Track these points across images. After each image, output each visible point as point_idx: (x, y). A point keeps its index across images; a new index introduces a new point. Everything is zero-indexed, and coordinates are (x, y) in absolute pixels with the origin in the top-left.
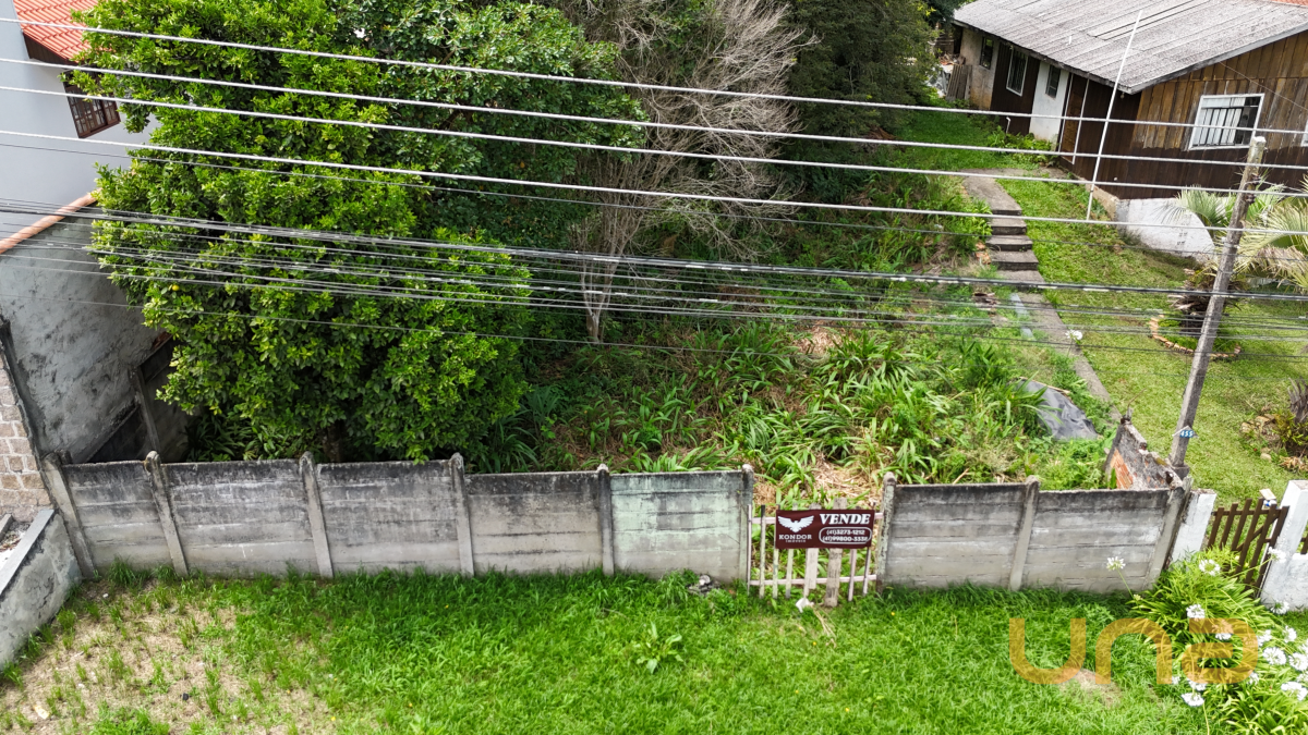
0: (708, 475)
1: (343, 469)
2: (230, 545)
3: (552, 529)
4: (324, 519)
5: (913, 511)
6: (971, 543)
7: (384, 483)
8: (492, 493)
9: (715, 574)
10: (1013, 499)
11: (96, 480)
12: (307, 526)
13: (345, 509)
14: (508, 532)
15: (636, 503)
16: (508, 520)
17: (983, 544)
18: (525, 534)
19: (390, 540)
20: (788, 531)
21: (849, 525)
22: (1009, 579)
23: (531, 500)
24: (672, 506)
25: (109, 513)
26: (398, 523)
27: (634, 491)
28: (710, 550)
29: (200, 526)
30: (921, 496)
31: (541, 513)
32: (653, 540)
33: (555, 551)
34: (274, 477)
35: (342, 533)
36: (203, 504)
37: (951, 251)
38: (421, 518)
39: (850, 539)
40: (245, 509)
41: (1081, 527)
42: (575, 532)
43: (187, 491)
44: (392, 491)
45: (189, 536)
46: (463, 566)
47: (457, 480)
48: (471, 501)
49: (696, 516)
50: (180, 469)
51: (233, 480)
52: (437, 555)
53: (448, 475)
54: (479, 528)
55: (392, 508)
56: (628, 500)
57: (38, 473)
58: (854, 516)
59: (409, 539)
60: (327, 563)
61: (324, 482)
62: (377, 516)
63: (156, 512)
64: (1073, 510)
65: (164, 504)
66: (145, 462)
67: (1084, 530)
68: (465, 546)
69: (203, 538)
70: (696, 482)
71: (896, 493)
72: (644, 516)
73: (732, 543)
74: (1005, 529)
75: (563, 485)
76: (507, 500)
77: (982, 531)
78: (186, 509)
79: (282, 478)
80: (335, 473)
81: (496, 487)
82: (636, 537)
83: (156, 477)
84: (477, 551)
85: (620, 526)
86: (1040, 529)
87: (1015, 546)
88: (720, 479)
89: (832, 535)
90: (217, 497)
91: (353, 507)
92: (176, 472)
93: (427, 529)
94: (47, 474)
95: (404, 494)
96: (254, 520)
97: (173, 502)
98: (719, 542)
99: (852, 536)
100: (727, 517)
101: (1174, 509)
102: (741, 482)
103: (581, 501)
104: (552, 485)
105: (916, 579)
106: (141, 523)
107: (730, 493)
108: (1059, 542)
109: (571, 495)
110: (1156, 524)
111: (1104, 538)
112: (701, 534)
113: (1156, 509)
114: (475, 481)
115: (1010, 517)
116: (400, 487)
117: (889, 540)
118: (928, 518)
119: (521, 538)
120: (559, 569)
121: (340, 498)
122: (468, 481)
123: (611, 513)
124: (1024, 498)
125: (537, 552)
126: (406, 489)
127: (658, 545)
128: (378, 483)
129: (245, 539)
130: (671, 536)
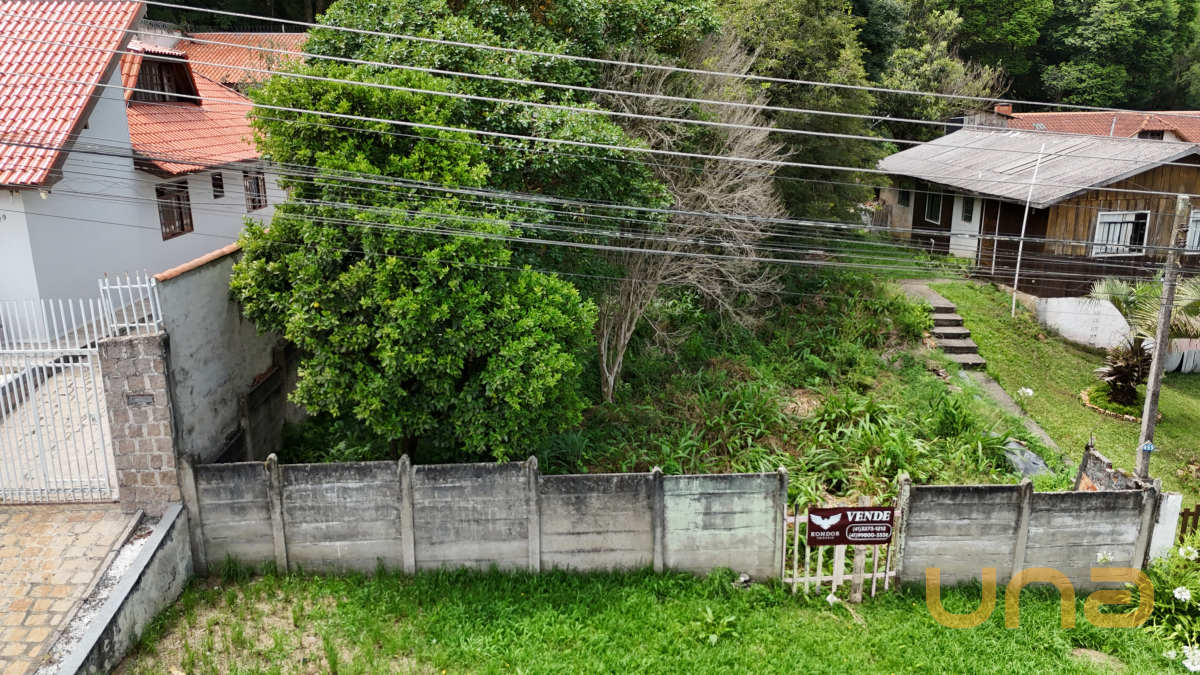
0: (748, 477)
1: (435, 470)
2: (327, 543)
3: (611, 528)
4: (414, 517)
5: (926, 510)
6: (976, 542)
7: (469, 483)
8: (561, 492)
9: (753, 572)
10: (1011, 500)
11: (222, 478)
12: (397, 524)
13: (433, 508)
14: (571, 531)
15: (685, 502)
16: (573, 519)
17: (986, 543)
18: (587, 533)
19: (468, 538)
20: (819, 529)
21: (872, 522)
22: (1010, 578)
24: (716, 507)
25: (228, 511)
26: (477, 521)
27: (684, 492)
28: (748, 549)
29: (304, 524)
30: (932, 497)
31: (601, 512)
32: (699, 540)
33: (612, 550)
34: (374, 477)
35: (428, 532)
36: (310, 504)
37: (902, 338)
38: (498, 517)
39: (872, 535)
40: (346, 507)
41: (1071, 526)
42: (630, 531)
43: (298, 491)
44: (475, 491)
45: (293, 534)
46: (531, 563)
47: (532, 479)
48: (542, 500)
49: (737, 516)
50: (294, 469)
51: (339, 480)
52: (509, 553)
53: (525, 475)
54: (548, 527)
55: (474, 507)
56: (678, 500)
57: (174, 470)
58: (876, 513)
59: (486, 537)
60: (412, 561)
61: (417, 481)
62: (460, 515)
63: (268, 510)
64: (1062, 510)
65: (277, 502)
66: (266, 463)
67: (1073, 529)
68: (534, 544)
69: (305, 536)
70: (738, 483)
71: (911, 492)
72: (692, 516)
73: (768, 542)
74: (1005, 528)
75: (623, 485)
76: (573, 500)
77: (985, 530)
78: (295, 508)
79: (381, 478)
80: (428, 474)
81: (565, 487)
82: (683, 535)
83: (274, 476)
84: (544, 549)
85: (671, 526)
86: (1034, 529)
87: (1015, 545)
88: (759, 481)
89: (857, 532)
90: (324, 497)
91: (440, 505)
92: (291, 473)
93: (502, 527)
94: (182, 472)
95: (485, 493)
96: (352, 518)
97: (285, 501)
98: (757, 541)
99: (875, 532)
100: (764, 517)
101: (1149, 508)
102: (777, 483)
103: (637, 500)
104: (613, 485)
106: (254, 521)
107: (767, 494)
108: (1053, 541)
109: (629, 495)
110: (1134, 524)
111: (1091, 537)
112: (740, 533)
113: (1133, 509)
114: (547, 481)
115: (1009, 517)
116: (483, 486)
117: (906, 537)
118: (938, 518)
119: (583, 537)
120: (615, 567)
121: (429, 497)
122: (541, 481)
123: (663, 513)
124: (1020, 498)
125: (596, 551)
126: (486, 489)
127: (703, 544)
128: (464, 483)
129: (342, 537)
130: (715, 535)
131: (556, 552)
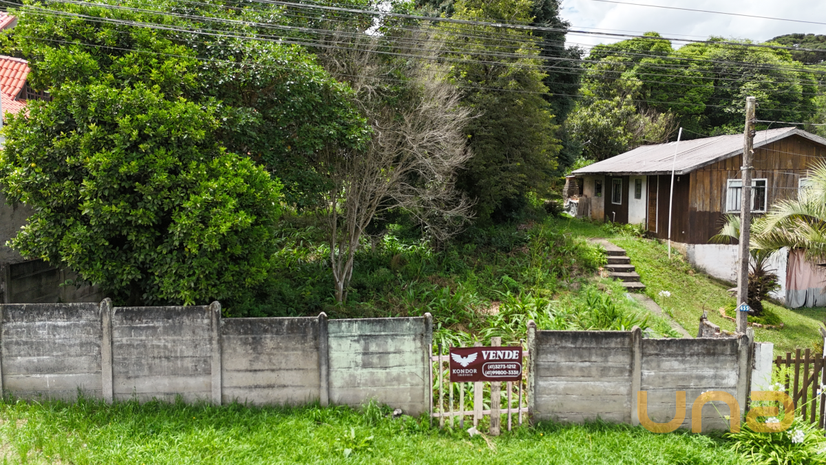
0: (399, 320)
1: (132, 311)
2: (38, 376)
3: (283, 366)
4: (112, 353)
5: (551, 353)
6: (597, 383)
7: (161, 324)
8: (240, 333)
9: (406, 408)
10: (624, 344)
12: (99, 359)
13: (129, 345)
14: (249, 368)
15: (346, 343)
16: (250, 358)
17: (606, 384)
18: (263, 370)
19: (160, 374)
21: (504, 360)
22: (630, 417)
23: (268, 341)
24: (373, 347)
26: (167, 358)
27: (345, 334)
28: (401, 387)
29: (19, 358)
30: (556, 340)
31: (275, 352)
32: (359, 377)
33: (284, 386)
34: (80, 317)
35: (125, 367)
36: (24, 339)
37: (582, 270)
38: (185, 354)
39: (505, 372)
40: (55, 343)
41: (678, 370)
42: (300, 369)
43: (15, 327)
44: (166, 331)
45: (9, 366)
46: (214, 396)
47: (214, 321)
48: (223, 340)
49: (391, 356)
50: (12, 308)
51: (49, 318)
52: (193, 387)
53: (208, 318)
54: (229, 365)
55: (165, 345)
56: (340, 341)
58: (507, 352)
59: (175, 373)
60: (110, 392)
61: (117, 322)
62: (153, 352)
64: (669, 355)
67: (680, 373)
68: (216, 379)
69: (19, 368)
70: (391, 326)
71: (536, 335)
72: (352, 356)
73: (417, 380)
74: (621, 371)
75: (293, 327)
76: (250, 340)
77: (604, 372)
78: (11, 343)
79: (86, 317)
80: (128, 316)
81: (243, 328)
82: (346, 373)
84: (225, 385)
85: (335, 365)
86: (647, 371)
87: (631, 386)
88: (408, 324)
89: (492, 370)
90: (36, 333)
91: (136, 343)
92: (9, 310)
93: (188, 363)
95: (175, 333)
96: (60, 353)
97: (3, 336)
98: (408, 379)
99: (507, 370)
100: (414, 357)
101: (744, 354)
102: (423, 326)
103: (306, 341)
104: (285, 327)
105: (560, 415)
107: (416, 336)
108: (664, 383)
109: (299, 336)
110: (733, 369)
111: (696, 381)
112: (395, 371)
113: (731, 355)
114: (228, 323)
115: (623, 360)
116: (172, 327)
117: (536, 376)
118: (563, 360)
119: (260, 374)
120: (287, 402)
121: (127, 335)
122: (222, 323)
123: (328, 352)
124: (632, 342)
125: (270, 386)
126: (176, 329)
127: (363, 381)
128: (157, 324)
129: (51, 370)
130: (372, 374)
131: (235, 387)
